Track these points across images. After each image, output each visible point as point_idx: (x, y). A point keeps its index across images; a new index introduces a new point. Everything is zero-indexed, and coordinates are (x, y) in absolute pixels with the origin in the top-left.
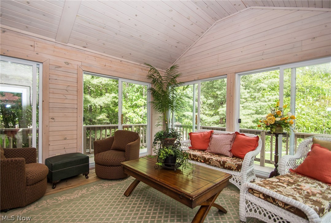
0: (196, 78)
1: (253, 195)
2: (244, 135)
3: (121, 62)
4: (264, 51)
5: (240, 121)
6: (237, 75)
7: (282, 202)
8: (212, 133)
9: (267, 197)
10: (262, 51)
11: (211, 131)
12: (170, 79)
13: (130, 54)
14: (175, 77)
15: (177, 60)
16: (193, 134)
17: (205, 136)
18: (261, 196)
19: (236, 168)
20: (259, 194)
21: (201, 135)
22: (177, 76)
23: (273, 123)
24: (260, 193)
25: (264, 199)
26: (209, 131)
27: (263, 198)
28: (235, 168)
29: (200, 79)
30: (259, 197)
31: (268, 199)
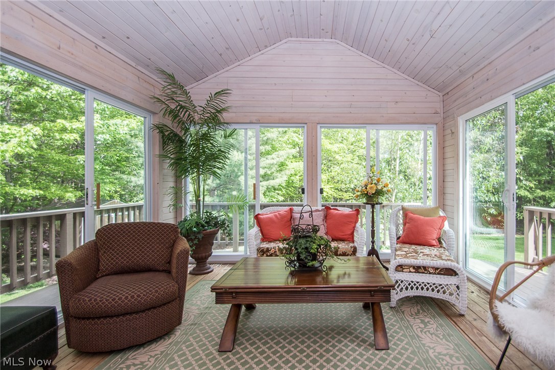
0: (254, 119)
1: (403, 271)
2: (337, 210)
3: (97, 48)
4: (353, 103)
5: (322, 191)
6: (319, 126)
7: (433, 268)
8: (291, 210)
9: (418, 269)
10: (350, 103)
11: (290, 208)
12: (208, 113)
13: (128, 38)
14: (219, 112)
15: (209, 77)
16: (260, 216)
17: (282, 217)
18: (412, 269)
19: (353, 252)
20: (409, 268)
21: (276, 216)
22: (224, 110)
23: (374, 192)
24: (410, 266)
25: (415, 272)
26: (287, 208)
27: (414, 270)
28: (350, 253)
29: (261, 122)
30: (410, 272)
31: (420, 270)
